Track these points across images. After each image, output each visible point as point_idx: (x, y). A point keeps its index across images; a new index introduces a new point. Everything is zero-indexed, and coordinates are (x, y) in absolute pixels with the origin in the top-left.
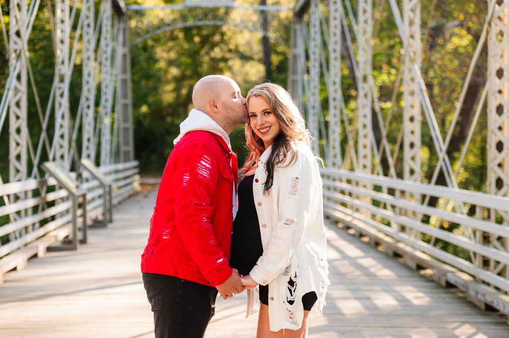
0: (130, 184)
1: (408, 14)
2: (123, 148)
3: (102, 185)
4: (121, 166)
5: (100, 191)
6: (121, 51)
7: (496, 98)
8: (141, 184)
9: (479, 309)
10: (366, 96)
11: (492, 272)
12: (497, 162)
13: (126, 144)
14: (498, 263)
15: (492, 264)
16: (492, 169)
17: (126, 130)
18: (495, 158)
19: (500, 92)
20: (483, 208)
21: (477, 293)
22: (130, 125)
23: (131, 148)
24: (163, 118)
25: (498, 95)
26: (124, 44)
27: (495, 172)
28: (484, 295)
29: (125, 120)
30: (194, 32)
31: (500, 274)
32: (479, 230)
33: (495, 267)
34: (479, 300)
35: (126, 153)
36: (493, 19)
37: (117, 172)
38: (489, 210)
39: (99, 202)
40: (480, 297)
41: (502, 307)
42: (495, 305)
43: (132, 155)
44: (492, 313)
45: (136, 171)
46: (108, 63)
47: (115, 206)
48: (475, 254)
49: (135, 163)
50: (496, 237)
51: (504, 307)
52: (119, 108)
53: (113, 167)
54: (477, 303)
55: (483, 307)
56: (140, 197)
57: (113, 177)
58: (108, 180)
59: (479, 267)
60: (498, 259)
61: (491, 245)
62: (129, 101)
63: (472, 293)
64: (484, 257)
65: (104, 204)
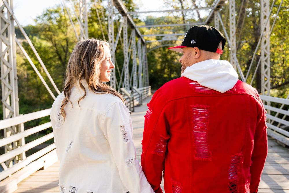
3: (139, 94)
4: (145, 88)
5: (138, 96)
6: (144, 54)
8: (151, 93)
22: (148, 76)
23: (148, 82)
24: (158, 73)
26: (145, 52)
29: (146, 74)
35: (147, 84)
36: (263, 37)
37: (144, 90)
45: (150, 89)
49: (150, 87)
52: (144, 71)
53: (143, 88)
58: (140, 93)
62: (147, 69)
65: (140, 100)
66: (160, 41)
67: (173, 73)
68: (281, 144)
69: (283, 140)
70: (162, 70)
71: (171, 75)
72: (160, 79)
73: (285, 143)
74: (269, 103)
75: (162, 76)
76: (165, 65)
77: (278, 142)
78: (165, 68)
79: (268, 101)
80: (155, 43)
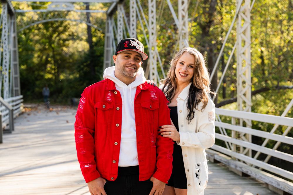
0: (19, 108)
1: (181, 13)
2: (14, 89)
3: (7, 108)
4: (15, 98)
5: (7, 112)
6: (12, 35)
7: (242, 57)
8: (24, 108)
9: (239, 175)
10: (153, 57)
11: (242, 154)
12: (243, 93)
13: (16, 86)
14: (245, 148)
15: (241, 149)
16: (240, 97)
17: (16, 78)
18: (242, 91)
19: (244, 53)
20: (235, 118)
21: (236, 166)
22: (18, 76)
23: (19, 88)
24: (34, 72)
25: (242, 55)
26: (14, 32)
27: (242, 98)
28: (241, 168)
29: (16, 73)
30: (50, 25)
31: (246, 155)
32: (234, 131)
33: (243, 151)
34: (238, 171)
35: (16, 91)
36: (240, 13)
37: (13, 101)
38: (239, 119)
39: (8, 117)
40: (238, 168)
41: (254, 175)
42: (249, 173)
43: (19, 92)
44: (246, 178)
45: (22, 100)
46: (7, 42)
47: (15, 119)
48: (232, 144)
49: (21, 97)
50: (244, 134)
51: (256, 175)
52: (12, 66)
53: (11, 99)
54: (236, 172)
55: (241, 174)
56: (25, 115)
57: (11, 104)
58: (10, 106)
59: (234, 151)
60: (245, 146)
61: (240, 139)
62: (17, 63)
63: (232, 166)
64: (236, 145)
65: (9, 118)
66: (39, 11)
67: (62, 72)
68: (276, 191)
69: (279, 185)
70: (43, 65)
71: (58, 76)
72: (38, 83)
73: (282, 189)
74: (249, 124)
75: (42, 76)
76: (48, 56)
77: (270, 188)
78: (47, 62)
79: (248, 120)
80: (31, 14)
